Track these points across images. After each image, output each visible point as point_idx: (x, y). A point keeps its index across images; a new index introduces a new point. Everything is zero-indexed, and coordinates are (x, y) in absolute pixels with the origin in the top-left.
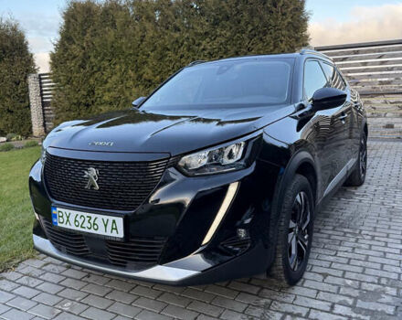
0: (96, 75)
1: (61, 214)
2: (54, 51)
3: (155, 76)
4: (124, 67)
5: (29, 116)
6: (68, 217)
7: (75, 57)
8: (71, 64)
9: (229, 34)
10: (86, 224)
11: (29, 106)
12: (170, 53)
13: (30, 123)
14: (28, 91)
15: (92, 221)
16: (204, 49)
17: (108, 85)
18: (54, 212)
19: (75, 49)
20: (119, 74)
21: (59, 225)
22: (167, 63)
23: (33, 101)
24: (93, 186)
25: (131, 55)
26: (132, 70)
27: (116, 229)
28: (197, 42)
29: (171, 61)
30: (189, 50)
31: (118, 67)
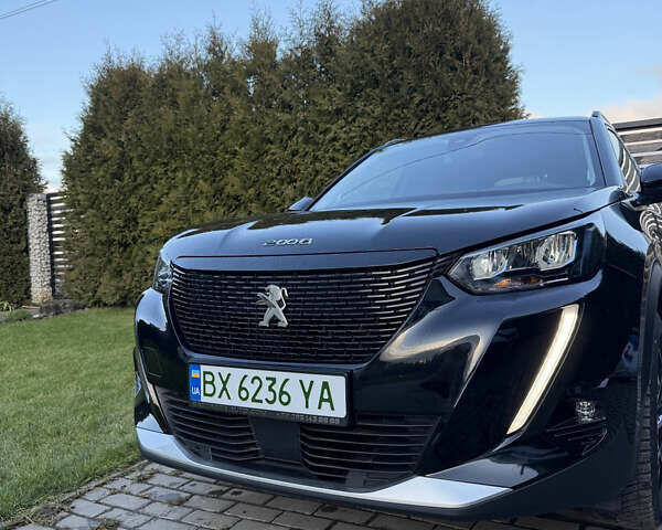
0: (142, 191)
1: (209, 378)
2: (70, 151)
3: (246, 190)
4: (190, 174)
5: (26, 268)
6: (225, 383)
7: (105, 161)
8: (99, 173)
9: (378, 111)
10: (265, 394)
11: (27, 250)
12: (273, 148)
13: (28, 280)
14: (26, 222)
15: (277, 388)
16: (334, 139)
17: (162, 209)
18: (194, 374)
19: (107, 147)
20: (181, 189)
21: (204, 399)
22: (269, 166)
23: (33, 241)
24: (274, 320)
25: (203, 153)
26: (205, 180)
27: (330, 400)
28: (322, 126)
29: (275, 162)
30: (307, 140)
31: (180, 174)
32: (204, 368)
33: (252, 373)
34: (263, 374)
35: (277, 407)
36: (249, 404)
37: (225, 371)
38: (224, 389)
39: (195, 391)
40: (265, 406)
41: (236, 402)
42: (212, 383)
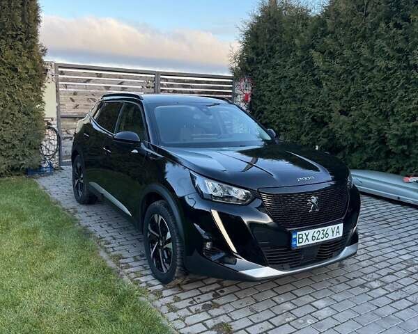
6: (307, 236)
10: (321, 236)
15: (325, 233)
18: (294, 236)
21: (298, 245)
27: (339, 232)
32: (298, 233)
33: (316, 230)
34: (320, 229)
35: (325, 239)
36: (316, 241)
37: (307, 232)
38: (307, 238)
39: (294, 243)
40: (321, 240)
41: (311, 242)
42: (302, 238)
